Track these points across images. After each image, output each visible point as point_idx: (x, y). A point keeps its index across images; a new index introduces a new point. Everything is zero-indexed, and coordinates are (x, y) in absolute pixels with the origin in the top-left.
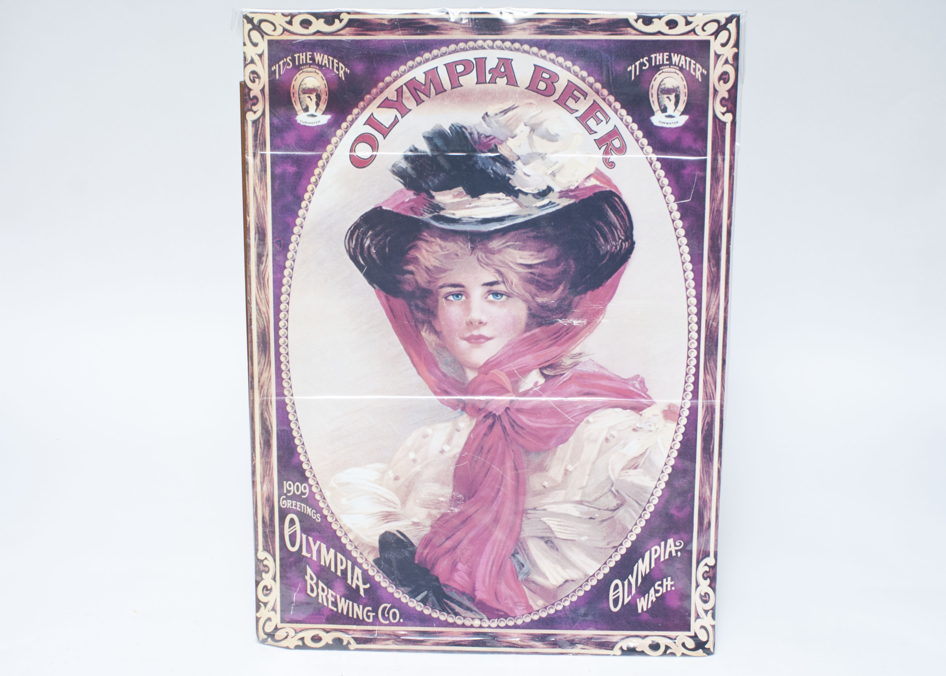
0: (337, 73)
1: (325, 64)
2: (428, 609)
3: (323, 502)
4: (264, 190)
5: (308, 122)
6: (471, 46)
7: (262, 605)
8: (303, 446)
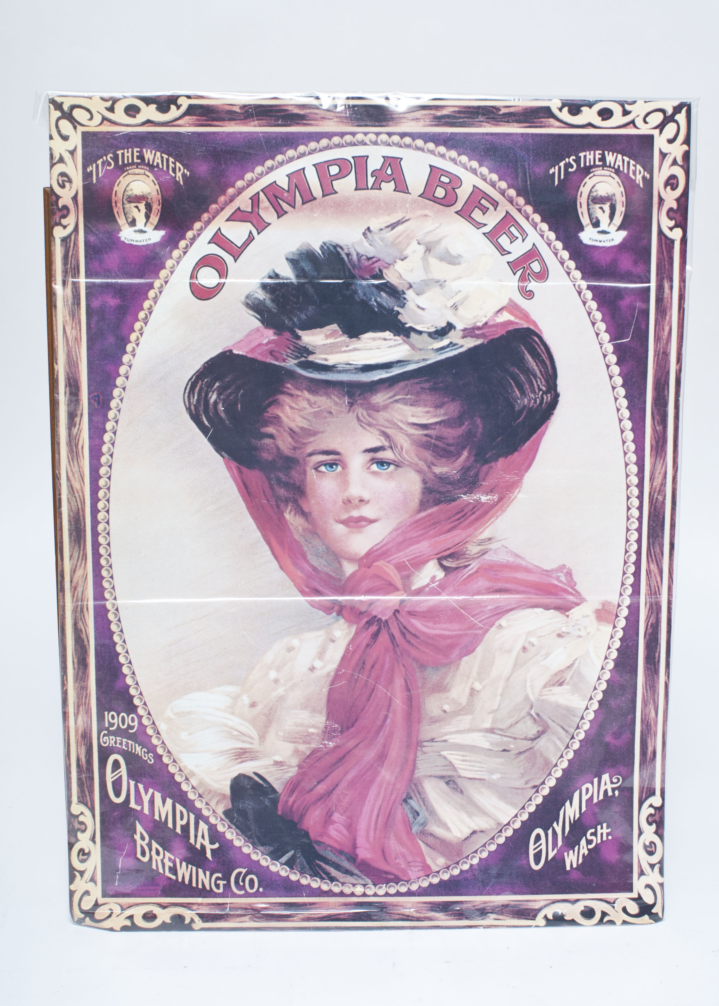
0: (174, 175)
1: (158, 164)
2: (295, 873)
3: (157, 737)
4: (76, 329)
5: (135, 239)
6: (348, 141)
7: (77, 874)
8: (130, 665)
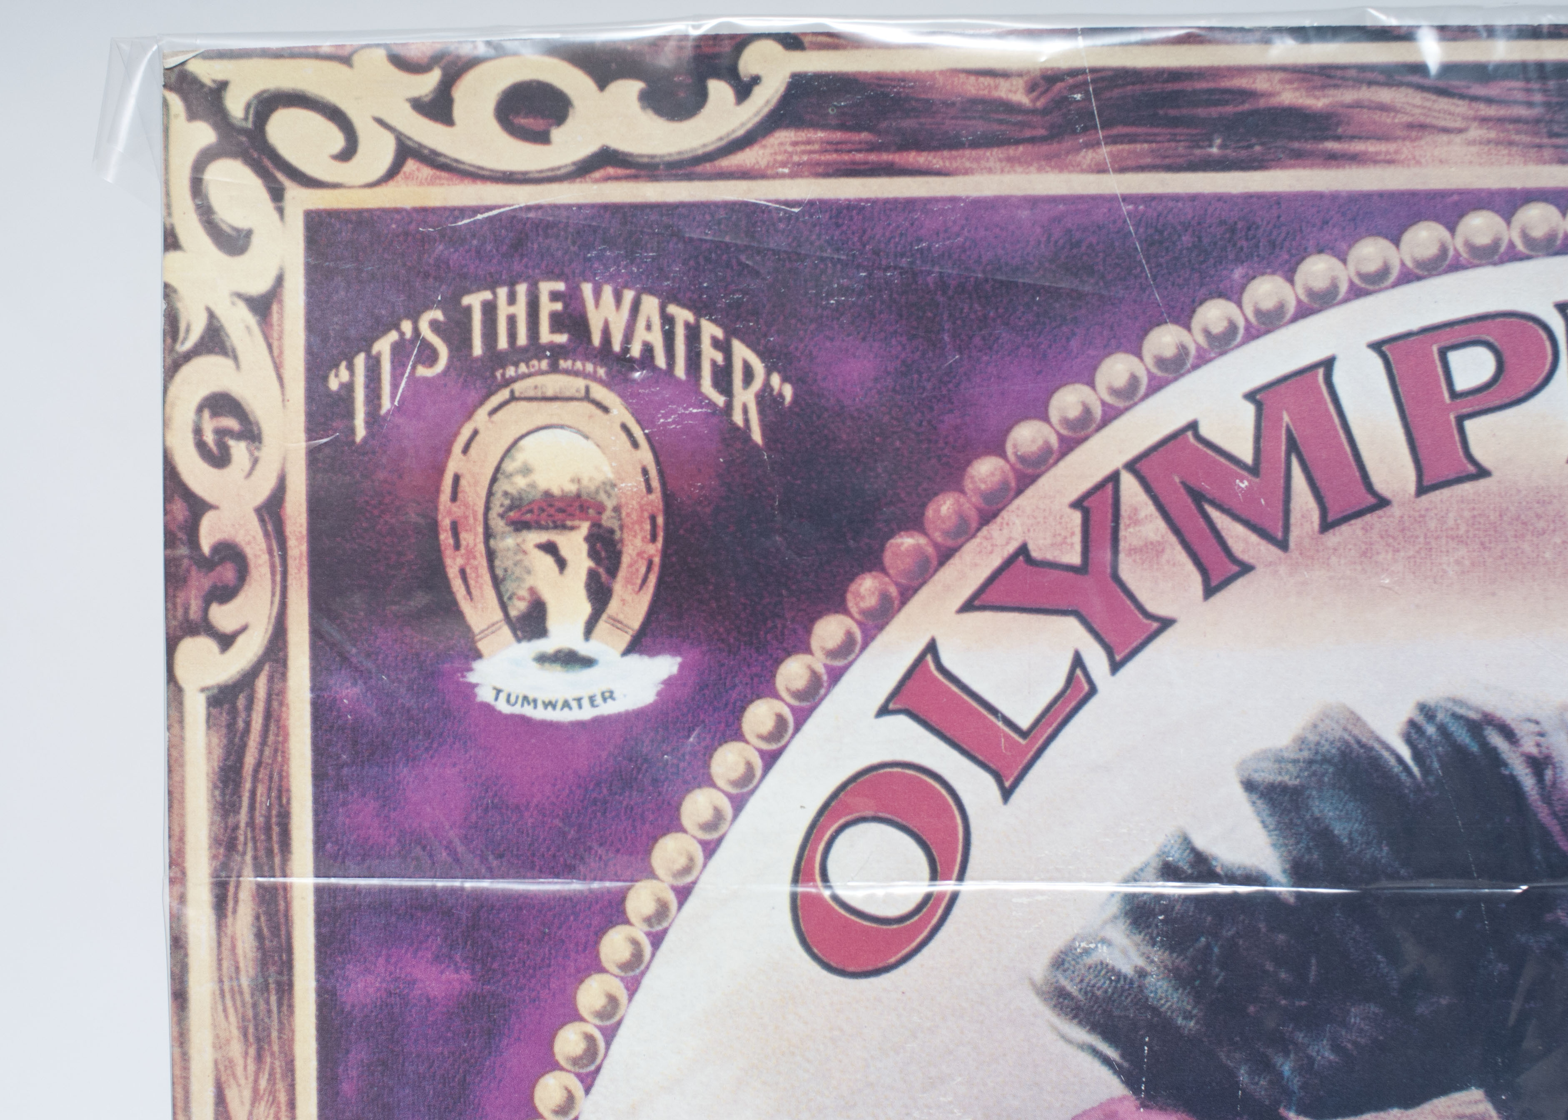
0: (720, 400)
1: (648, 349)
4: (274, 1101)
5: (543, 696)
6: (1538, 232)
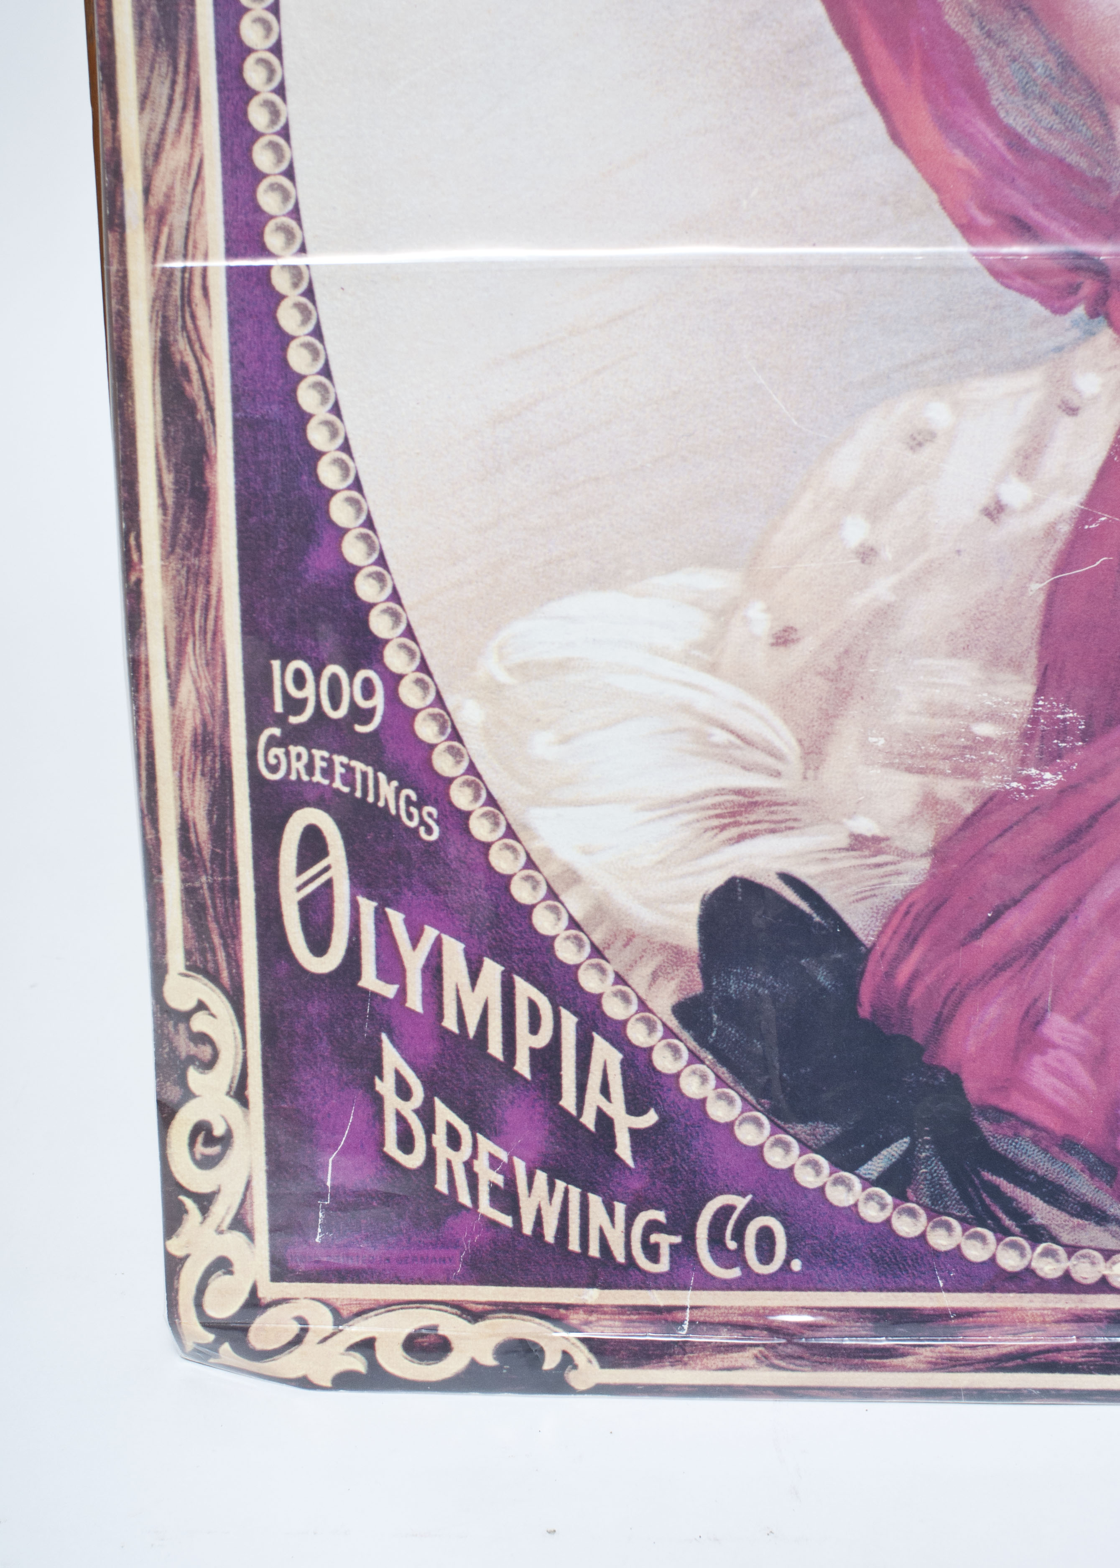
2: (912, 1213)
3: (450, 749)
7: (189, 1203)
8: (355, 494)
